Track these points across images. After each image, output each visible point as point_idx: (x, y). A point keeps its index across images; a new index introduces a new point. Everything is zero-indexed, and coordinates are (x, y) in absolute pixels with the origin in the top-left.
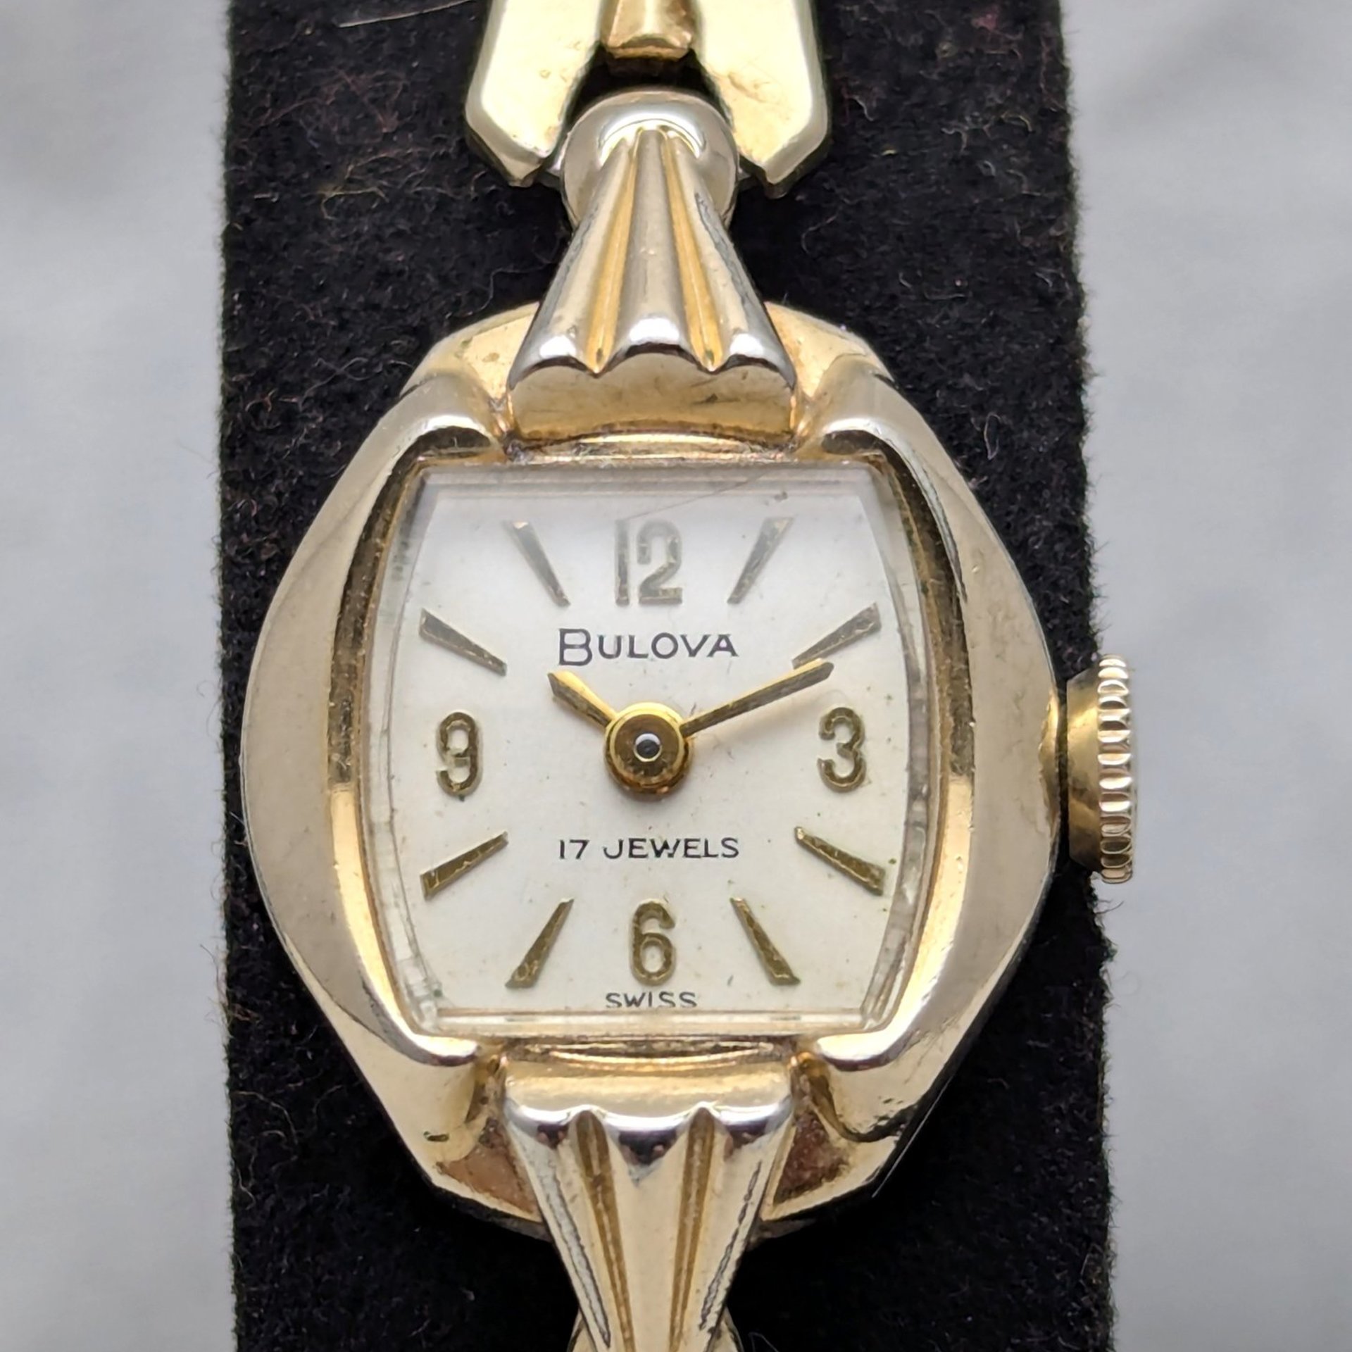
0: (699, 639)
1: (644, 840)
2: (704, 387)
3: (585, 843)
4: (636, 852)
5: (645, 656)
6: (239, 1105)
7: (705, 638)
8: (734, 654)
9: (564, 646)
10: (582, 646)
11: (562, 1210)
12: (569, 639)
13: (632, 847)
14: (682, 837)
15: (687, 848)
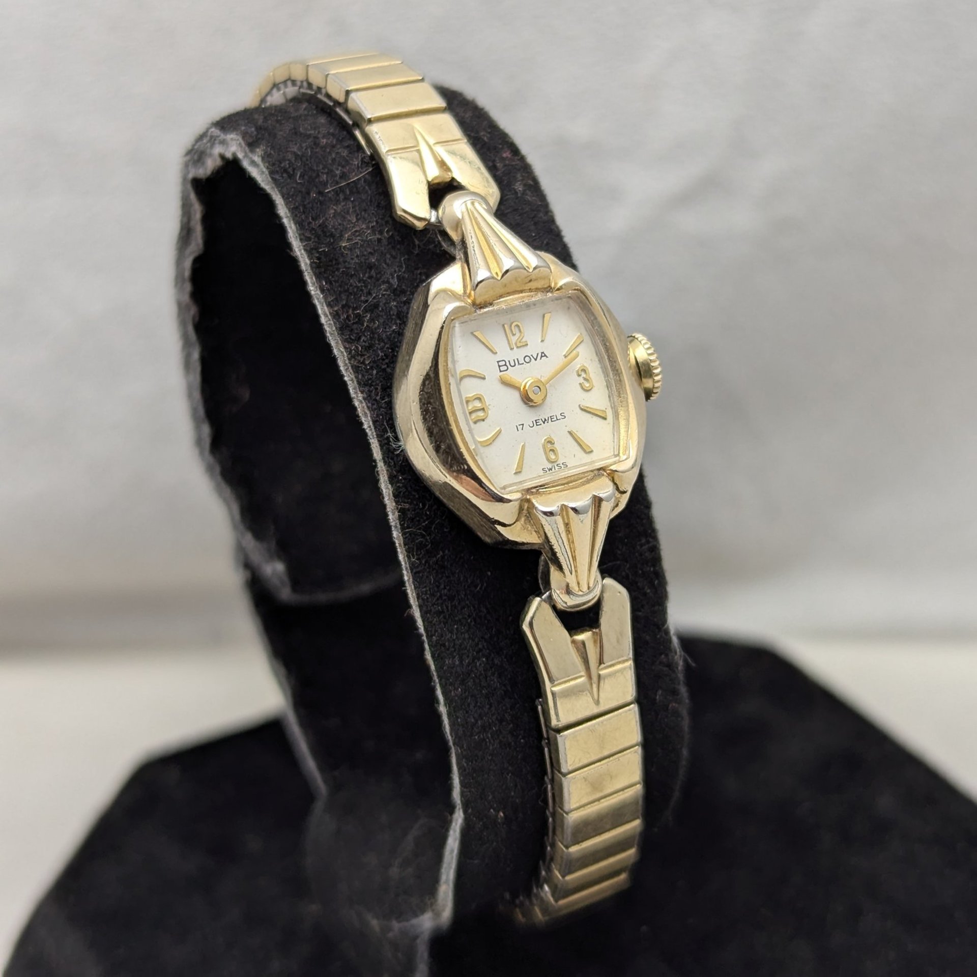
0: (536, 355)
1: (539, 420)
2: (529, 278)
3: (523, 425)
4: (538, 424)
5: (523, 364)
6: (405, 535)
7: (538, 354)
8: (547, 357)
9: (499, 366)
10: (504, 365)
11: (559, 536)
12: (501, 364)
13: (536, 423)
14: (549, 416)
15: (551, 419)
